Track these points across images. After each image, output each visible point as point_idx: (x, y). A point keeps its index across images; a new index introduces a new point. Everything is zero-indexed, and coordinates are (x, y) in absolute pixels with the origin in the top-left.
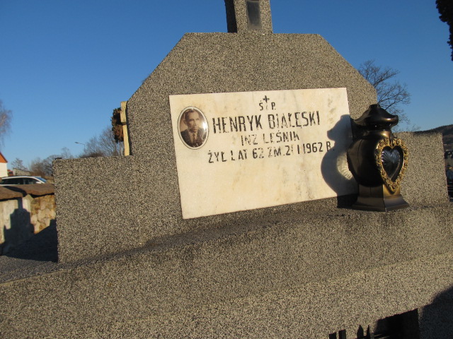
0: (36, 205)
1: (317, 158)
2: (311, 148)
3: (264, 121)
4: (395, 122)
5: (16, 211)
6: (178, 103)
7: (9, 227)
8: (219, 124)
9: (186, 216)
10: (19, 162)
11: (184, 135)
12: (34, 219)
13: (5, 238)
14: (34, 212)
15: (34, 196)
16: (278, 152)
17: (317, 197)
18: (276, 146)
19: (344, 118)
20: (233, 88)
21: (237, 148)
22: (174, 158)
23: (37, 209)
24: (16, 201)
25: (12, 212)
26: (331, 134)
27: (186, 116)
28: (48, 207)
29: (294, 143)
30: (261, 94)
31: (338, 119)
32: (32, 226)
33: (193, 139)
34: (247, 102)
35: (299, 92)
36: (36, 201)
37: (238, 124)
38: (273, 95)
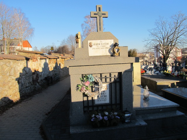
0: (50, 62)
1: (108, 49)
2: (107, 48)
3: (100, 44)
4: (118, 45)
5: (45, 63)
6: (89, 42)
7: (43, 67)
8: (94, 44)
9: (89, 56)
10: (36, 48)
11: (90, 46)
12: (49, 66)
13: (42, 70)
14: (49, 64)
15: (49, 59)
16: (102, 48)
17: (107, 55)
18: (102, 47)
19: (113, 44)
20: (96, 40)
21: (96, 48)
22: (88, 49)
23: (50, 63)
24: (45, 60)
25: (44, 63)
26: (110, 46)
27: (90, 43)
28: (53, 63)
29: (105, 47)
30: (100, 40)
31: (111, 44)
32: (49, 68)
33: (91, 46)
34: (98, 42)
35: (106, 40)
36: (50, 60)
37: (97, 44)
38: (102, 41)
